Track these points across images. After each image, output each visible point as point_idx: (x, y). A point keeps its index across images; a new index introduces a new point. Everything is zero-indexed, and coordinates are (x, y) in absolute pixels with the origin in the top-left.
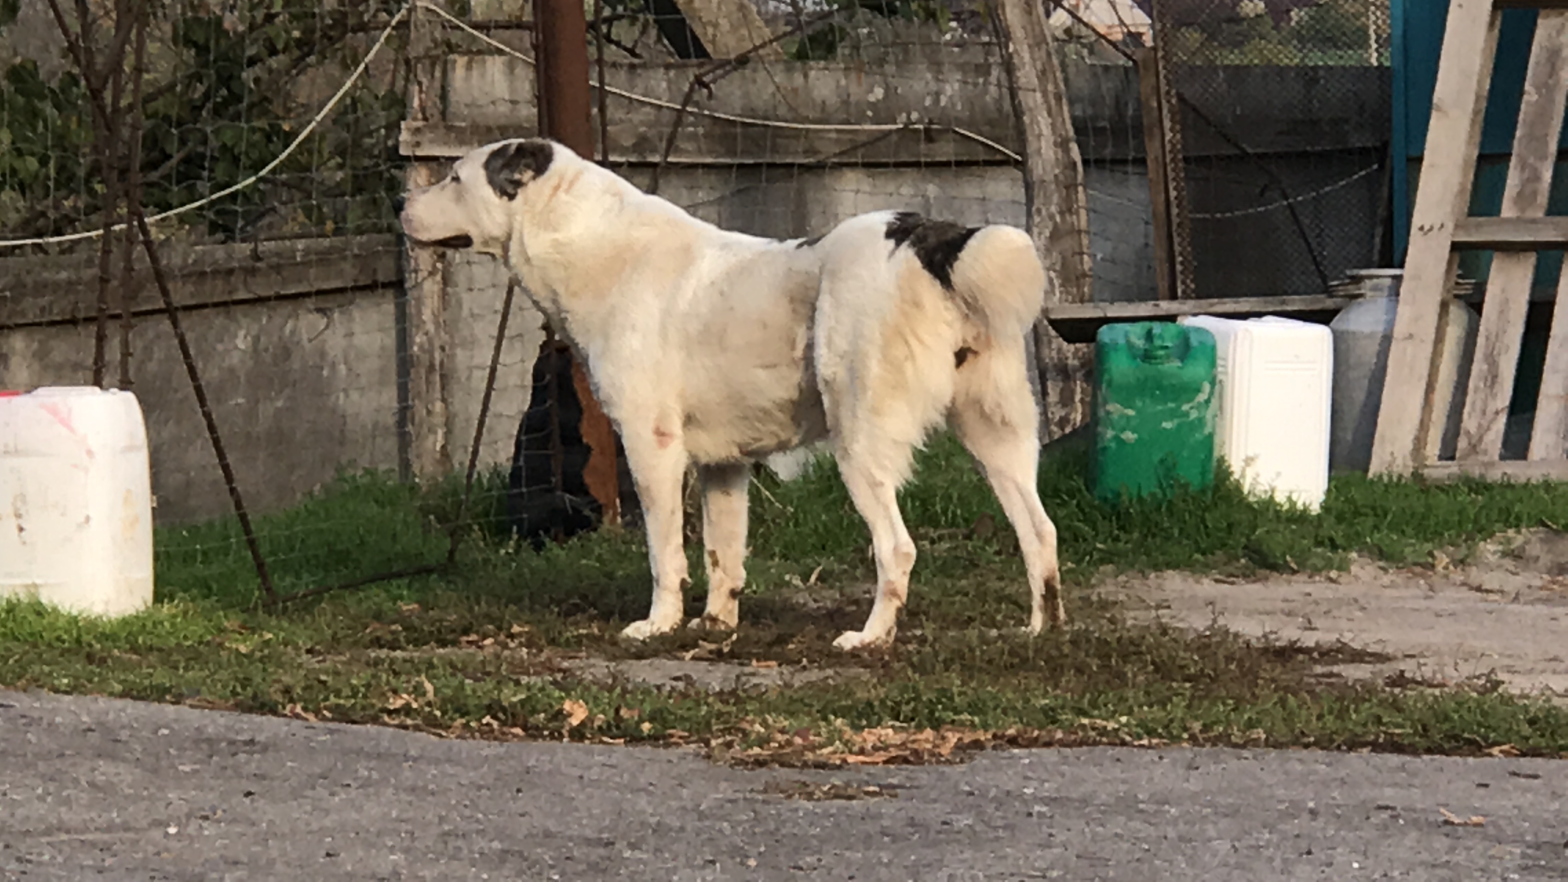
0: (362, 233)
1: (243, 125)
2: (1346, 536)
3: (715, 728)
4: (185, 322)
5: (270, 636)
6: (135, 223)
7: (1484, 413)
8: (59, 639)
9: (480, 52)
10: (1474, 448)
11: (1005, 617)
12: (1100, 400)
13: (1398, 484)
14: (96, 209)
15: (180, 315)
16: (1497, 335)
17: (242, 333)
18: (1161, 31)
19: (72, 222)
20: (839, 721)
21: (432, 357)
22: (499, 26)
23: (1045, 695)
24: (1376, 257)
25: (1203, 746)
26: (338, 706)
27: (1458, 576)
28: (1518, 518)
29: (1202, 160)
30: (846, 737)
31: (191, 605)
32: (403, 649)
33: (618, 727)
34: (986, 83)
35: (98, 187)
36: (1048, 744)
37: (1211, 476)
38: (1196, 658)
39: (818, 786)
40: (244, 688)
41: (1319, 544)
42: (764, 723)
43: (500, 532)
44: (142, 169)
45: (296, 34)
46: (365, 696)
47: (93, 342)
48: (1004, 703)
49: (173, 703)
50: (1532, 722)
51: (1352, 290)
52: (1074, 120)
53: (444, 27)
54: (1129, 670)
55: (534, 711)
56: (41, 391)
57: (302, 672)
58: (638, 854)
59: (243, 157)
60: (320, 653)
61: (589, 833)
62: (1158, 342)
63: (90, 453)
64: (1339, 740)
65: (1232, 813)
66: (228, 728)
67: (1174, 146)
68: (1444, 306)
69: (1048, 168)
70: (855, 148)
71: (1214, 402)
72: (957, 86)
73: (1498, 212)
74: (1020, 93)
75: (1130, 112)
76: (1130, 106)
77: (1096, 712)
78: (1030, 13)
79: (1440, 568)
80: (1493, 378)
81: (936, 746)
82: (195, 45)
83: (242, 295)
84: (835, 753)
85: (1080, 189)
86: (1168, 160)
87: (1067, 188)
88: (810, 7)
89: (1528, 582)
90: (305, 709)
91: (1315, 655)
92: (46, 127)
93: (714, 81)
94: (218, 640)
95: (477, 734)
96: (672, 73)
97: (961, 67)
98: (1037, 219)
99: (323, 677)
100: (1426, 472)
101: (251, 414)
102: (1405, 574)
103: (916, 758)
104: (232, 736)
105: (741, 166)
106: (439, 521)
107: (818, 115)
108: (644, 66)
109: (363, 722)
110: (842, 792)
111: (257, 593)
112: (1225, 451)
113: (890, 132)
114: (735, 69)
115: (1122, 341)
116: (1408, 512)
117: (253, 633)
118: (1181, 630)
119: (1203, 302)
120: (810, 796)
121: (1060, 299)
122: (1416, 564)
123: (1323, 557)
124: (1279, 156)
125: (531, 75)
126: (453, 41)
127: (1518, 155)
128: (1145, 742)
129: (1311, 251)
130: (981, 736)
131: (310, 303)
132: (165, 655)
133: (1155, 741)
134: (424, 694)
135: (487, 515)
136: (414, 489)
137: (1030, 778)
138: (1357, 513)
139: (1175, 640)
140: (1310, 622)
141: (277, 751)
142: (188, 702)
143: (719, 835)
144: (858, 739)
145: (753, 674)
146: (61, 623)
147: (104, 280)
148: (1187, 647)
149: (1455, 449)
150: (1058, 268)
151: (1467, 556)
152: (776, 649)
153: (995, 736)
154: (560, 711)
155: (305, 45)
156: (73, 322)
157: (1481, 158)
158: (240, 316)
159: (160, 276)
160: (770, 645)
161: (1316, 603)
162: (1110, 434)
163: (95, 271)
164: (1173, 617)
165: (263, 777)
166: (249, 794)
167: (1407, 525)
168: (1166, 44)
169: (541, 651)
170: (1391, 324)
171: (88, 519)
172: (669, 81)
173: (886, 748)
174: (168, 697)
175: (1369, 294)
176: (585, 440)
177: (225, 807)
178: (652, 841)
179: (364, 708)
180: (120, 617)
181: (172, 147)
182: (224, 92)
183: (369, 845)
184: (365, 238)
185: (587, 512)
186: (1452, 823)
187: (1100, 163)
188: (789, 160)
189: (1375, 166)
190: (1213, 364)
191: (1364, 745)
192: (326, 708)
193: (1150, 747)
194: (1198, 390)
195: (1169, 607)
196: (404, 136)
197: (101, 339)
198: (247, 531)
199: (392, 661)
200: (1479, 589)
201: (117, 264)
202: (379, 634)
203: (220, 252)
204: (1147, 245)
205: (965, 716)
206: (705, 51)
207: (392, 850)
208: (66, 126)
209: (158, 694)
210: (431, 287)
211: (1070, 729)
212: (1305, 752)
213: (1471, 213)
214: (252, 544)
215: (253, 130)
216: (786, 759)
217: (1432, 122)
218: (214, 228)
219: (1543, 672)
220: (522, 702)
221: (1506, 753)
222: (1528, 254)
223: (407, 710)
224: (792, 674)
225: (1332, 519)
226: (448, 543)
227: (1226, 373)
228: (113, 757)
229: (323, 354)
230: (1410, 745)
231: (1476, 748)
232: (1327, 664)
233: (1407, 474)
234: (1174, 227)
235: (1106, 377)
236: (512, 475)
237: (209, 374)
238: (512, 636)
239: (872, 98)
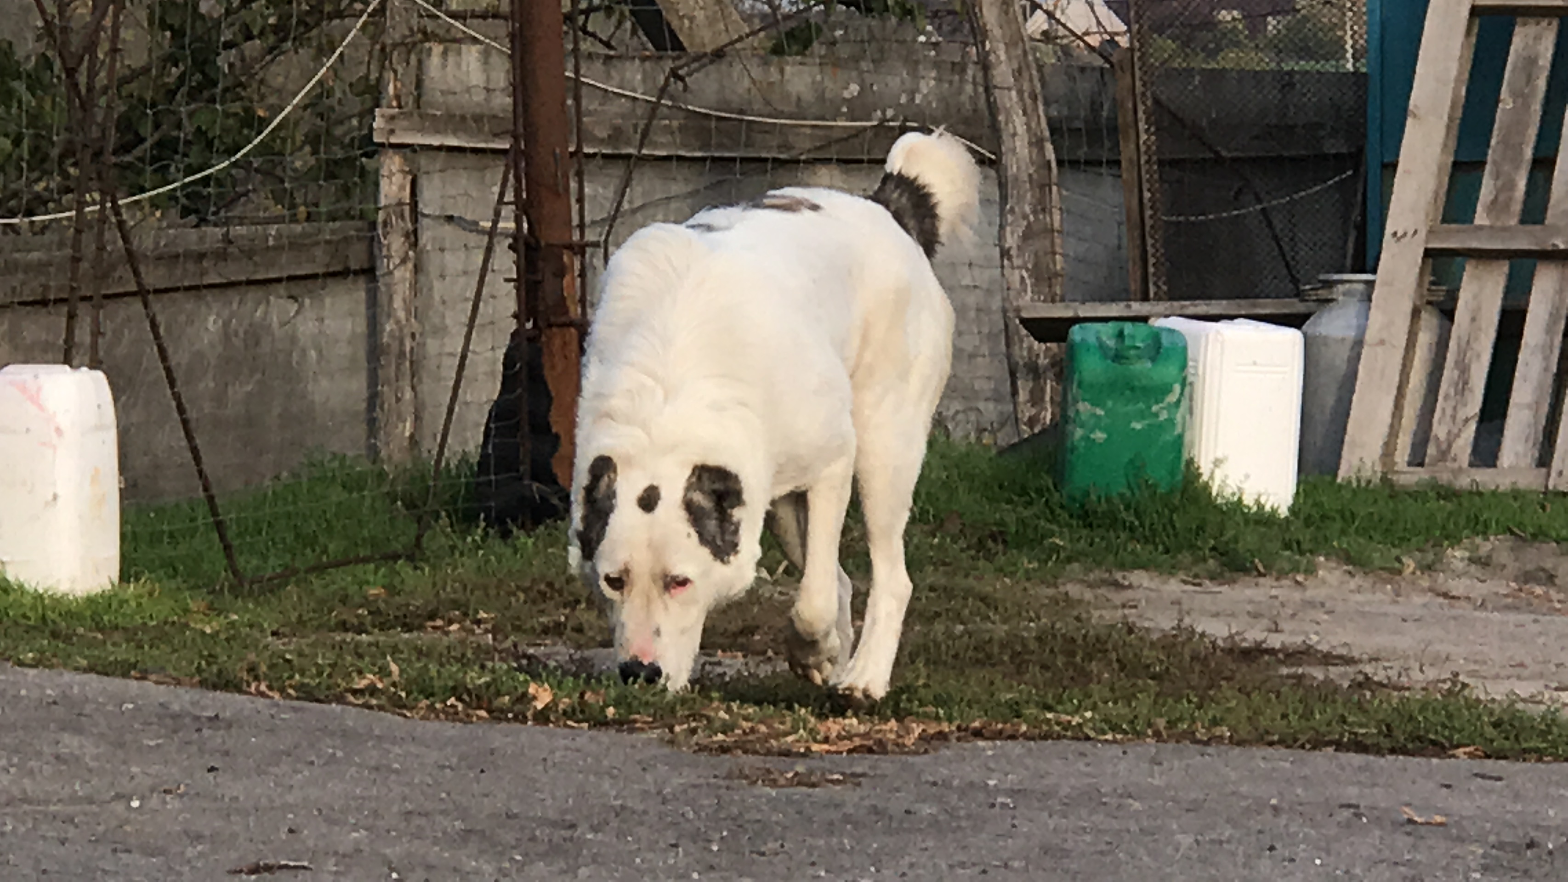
0: (334, 220)
1: (218, 107)
2: (1314, 539)
3: (679, 714)
4: (156, 305)
5: (235, 617)
6: (109, 205)
7: (1454, 418)
8: (25, 616)
9: (455, 41)
10: (1444, 455)
11: (971, 613)
12: (1070, 398)
13: (1366, 489)
14: (68, 190)
15: (151, 297)
16: (1468, 342)
17: (212, 319)
18: (1139, 32)
19: (45, 203)
20: (803, 711)
21: (402, 343)
22: (474, 16)
23: (1010, 688)
24: (1349, 262)
25: (1165, 742)
26: (303, 685)
27: (1425, 583)
28: (1486, 526)
29: (1174, 163)
30: (810, 726)
31: (157, 585)
32: (368, 633)
33: (582, 712)
34: (962, 81)
35: (72, 170)
36: (1013, 737)
37: (1179, 477)
38: (1162, 657)
39: (782, 774)
40: (209, 664)
41: (1287, 546)
42: (729, 710)
43: (467, 520)
44: (115, 153)
45: (272, 20)
46: (330, 676)
47: (64, 320)
48: (969, 695)
49: (137, 679)
50: (1496, 725)
51: (1323, 294)
52: (1050, 121)
53: (421, 16)
54: (1094, 667)
55: (498, 694)
56: (10, 368)
57: (267, 654)
58: (600, 836)
59: (216, 142)
60: (285, 636)
61: (552, 815)
62: (1128, 342)
63: (58, 431)
64: (1303, 739)
65: (1194, 808)
66: (193, 704)
67: (1149, 148)
68: (1416, 313)
69: (1023, 167)
70: (829, 144)
71: (1184, 404)
72: (933, 83)
73: (1471, 221)
74: (997, 92)
75: (1105, 114)
76: (1106, 107)
77: (1060, 708)
78: (1007, 13)
79: (1408, 571)
80: (1463, 385)
81: (899, 736)
82: (171, 28)
83: (213, 278)
84: (798, 741)
85: (1054, 189)
86: (1142, 161)
87: (1042, 187)
88: (786, 7)
89: (1495, 590)
90: (270, 688)
91: (1281, 656)
92: (20, 107)
93: (690, 74)
94: (183, 620)
95: (442, 716)
96: (647, 64)
97: (937, 65)
98: (1010, 218)
99: (288, 656)
100: (1395, 478)
101: (220, 399)
102: (1370, 579)
103: (879, 748)
104: (197, 712)
105: (714, 159)
106: (407, 506)
107: (792, 108)
108: (619, 57)
109: (327, 701)
110: (805, 780)
111: (223, 574)
112: (1195, 452)
113: (865, 129)
114: (712, 62)
115: (1092, 340)
116: (1376, 518)
117: (218, 615)
118: (1148, 630)
119: (1176, 304)
120: (774, 783)
121: (1032, 300)
122: (1382, 569)
123: (1289, 559)
124: (1254, 161)
125: (507, 65)
126: (429, 30)
127: (1495, 162)
128: (1109, 737)
129: (1284, 256)
130: (945, 727)
131: (281, 289)
132: (131, 635)
133: (1119, 737)
134: (390, 674)
135: (455, 502)
136: (381, 475)
137: (993, 771)
138: (1324, 517)
139: (1141, 639)
140: (1276, 624)
141: (241, 727)
142: (153, 677)
143: (681, 820)
144: (822, 728)
145: (719, 664)
146: (27, 600)
147: (76, 260)
148: (1153, 644)
149: (1425, 454)
150: (1030, 266)
151: (1434, 563)
152: (741, 640)
153: (959, 728)
154: (525, 694)
155: (281, 31)
156: (43, 303)
157: (1456, 164)
158: (209, 298)
159: (131, 257)
160: (735, 635)
161: (1283, 605)
162: (1079, 433)
163: (69, 251)
164: (1140, 616)
165: (227, 753)
166: (212, 769)
167: (1375, 529)
168: (1142, 45)
169: (507, 638)
170: (1362, 330)
171: (55, 497)
172: (644, 72)
173: (850, 737)
174: (133, 673)
175: (1341, 298)
176: (554, 430)
177: (188, 781)
178: (615, 823)
179: (329, 688)
180: (85, 595)
181: (147, 129)
182: (198, 76)
183: (331, 822)
184: (338, 224)
185: (555, 501)
186: (1415, 823)
187: (1074, 164)
188: (764, 155)
189: (1350, 173)
190: (1184, 367)
191: (1329, 744)
192: (291, 686)
193: (1115, 741)
194: (1168, 390)
195: (1135, 607)
196: (378, 123)
197: (71, 317)
198: (214, 511)
199: (358, 645)
200: (1445, 595)
201: (89, 247)
202: (344, 617)
203: (193, 235)
204: (1119, 247)
205: (931, 709)
206: (680, 43)
207: (355, 828)
208: (40, 107)
209: (124, 670)
210: (403, 275)
211: (1035, 723)
212: (1270, 750)
213: (1444, 220)
214: (219, 526)
215: (227, 115)
216: (749, 746)
217: (1408, 129)
218: (185, 212)
219: (1509, 678)
220: (488, 685)
221: (1471, 755)
222: (1502, 262)
223: (372, 690)
224: (758, 665)
225: (1299, 523)
226: (413, 529)
227: (1196, 374)
228: (79, 731)
229: (293, 339)
230: (1374, 745)
231: (1441, 749)
232: (1292, 665)
233: (1376, 480)
234: (1147, 229)
235: (1076, 376)
236: (479, 464)
237: (179, 358)
238: (478, 622)
239: (846, 94)
